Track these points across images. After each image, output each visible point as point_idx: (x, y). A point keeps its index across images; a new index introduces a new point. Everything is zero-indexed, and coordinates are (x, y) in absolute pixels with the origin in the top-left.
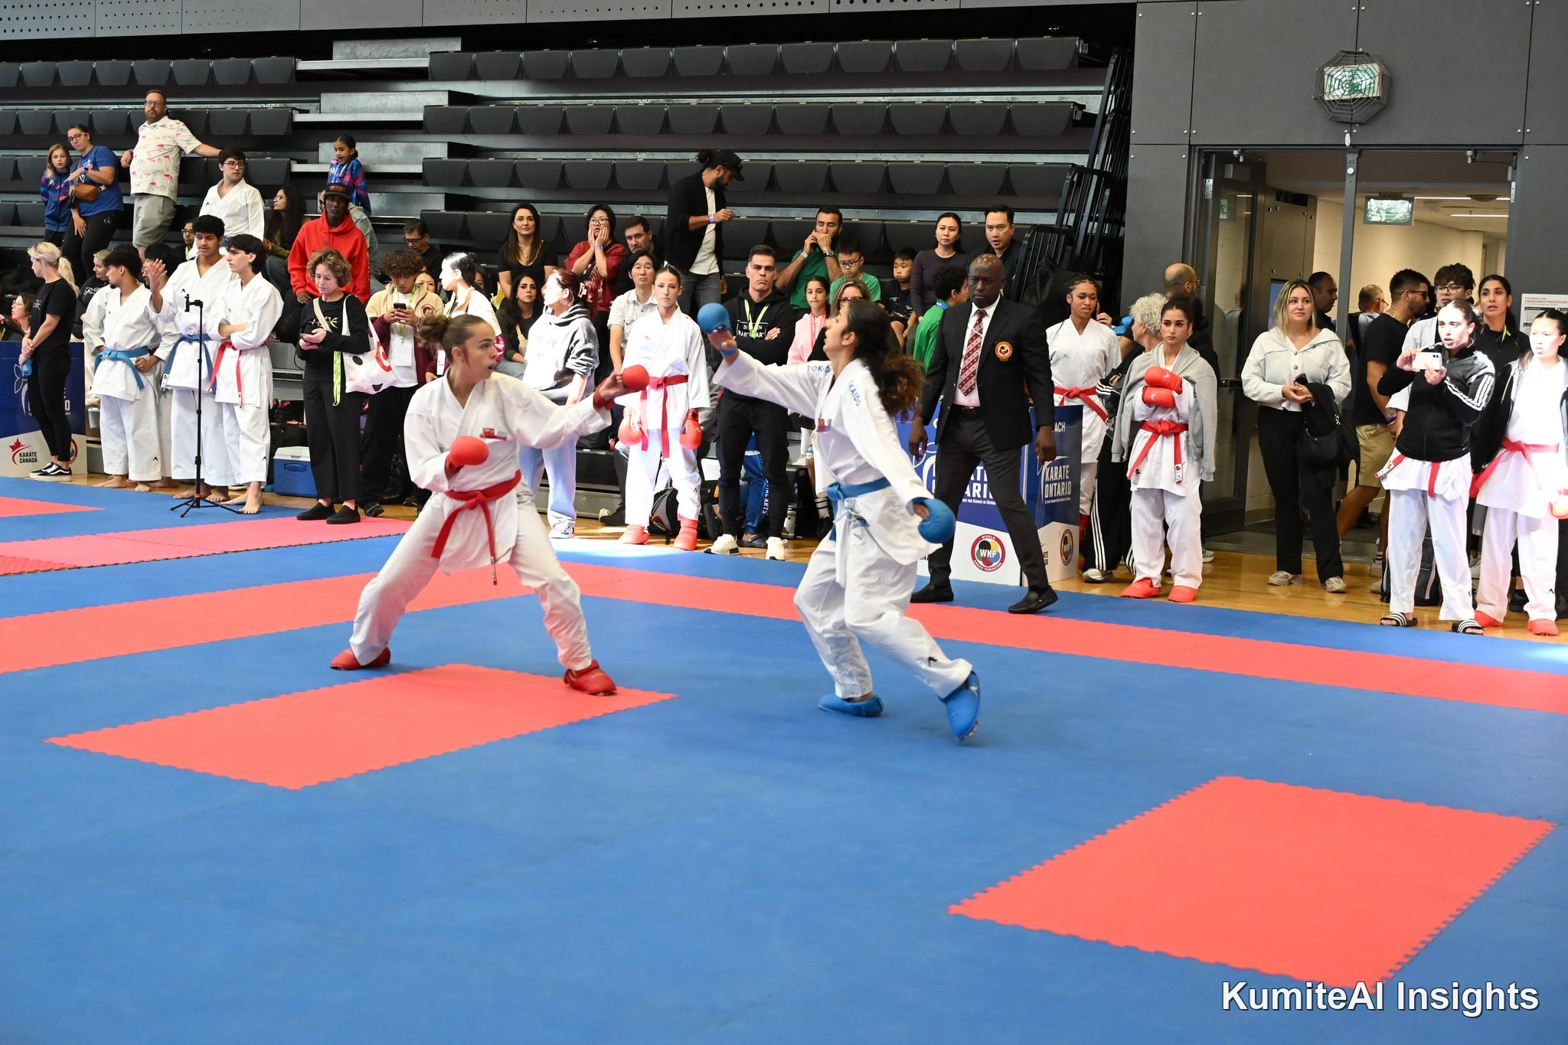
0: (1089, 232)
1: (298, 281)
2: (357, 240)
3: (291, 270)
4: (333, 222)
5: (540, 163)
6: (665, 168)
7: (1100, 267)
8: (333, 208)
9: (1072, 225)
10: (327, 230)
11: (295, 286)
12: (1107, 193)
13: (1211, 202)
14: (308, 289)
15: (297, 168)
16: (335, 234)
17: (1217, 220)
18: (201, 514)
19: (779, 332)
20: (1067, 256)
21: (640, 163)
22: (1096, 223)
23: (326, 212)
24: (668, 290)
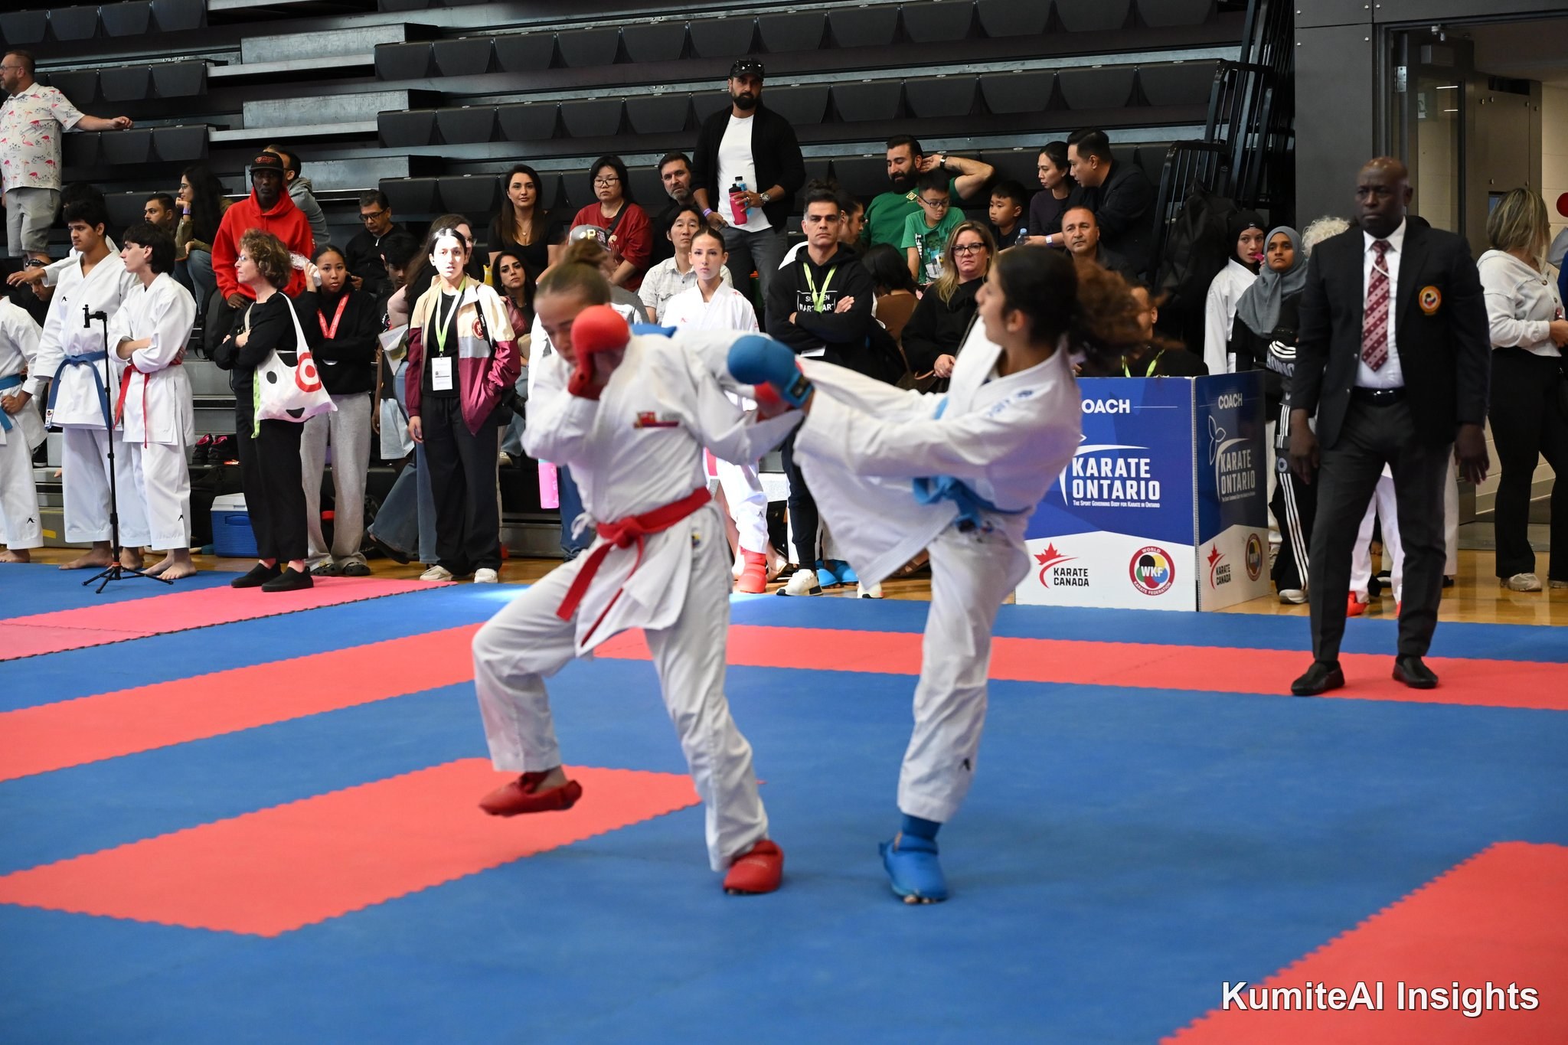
0: (1247, 147)
1: (226, 281)
2: (298, 222)
3: (216, 268)
4: (265, 204)
5: (528, 108)
6: (689, 101)
7: (1265, 192)
8: (263, 187)
9: (1226, 139)
10: (258, 214)
11: (222, 288)
12: (1269, 94)
13: (1406, 96)
14: (240, 290)
15: (217, 136)
16: (270, 218)
17: (1415, 121)
18: (122, 588)
19: (853, 301)
20: (1222, 179)
21: (658, 99)
22: (1257, 135)
23: (255, 191)
24: (707, 258)
